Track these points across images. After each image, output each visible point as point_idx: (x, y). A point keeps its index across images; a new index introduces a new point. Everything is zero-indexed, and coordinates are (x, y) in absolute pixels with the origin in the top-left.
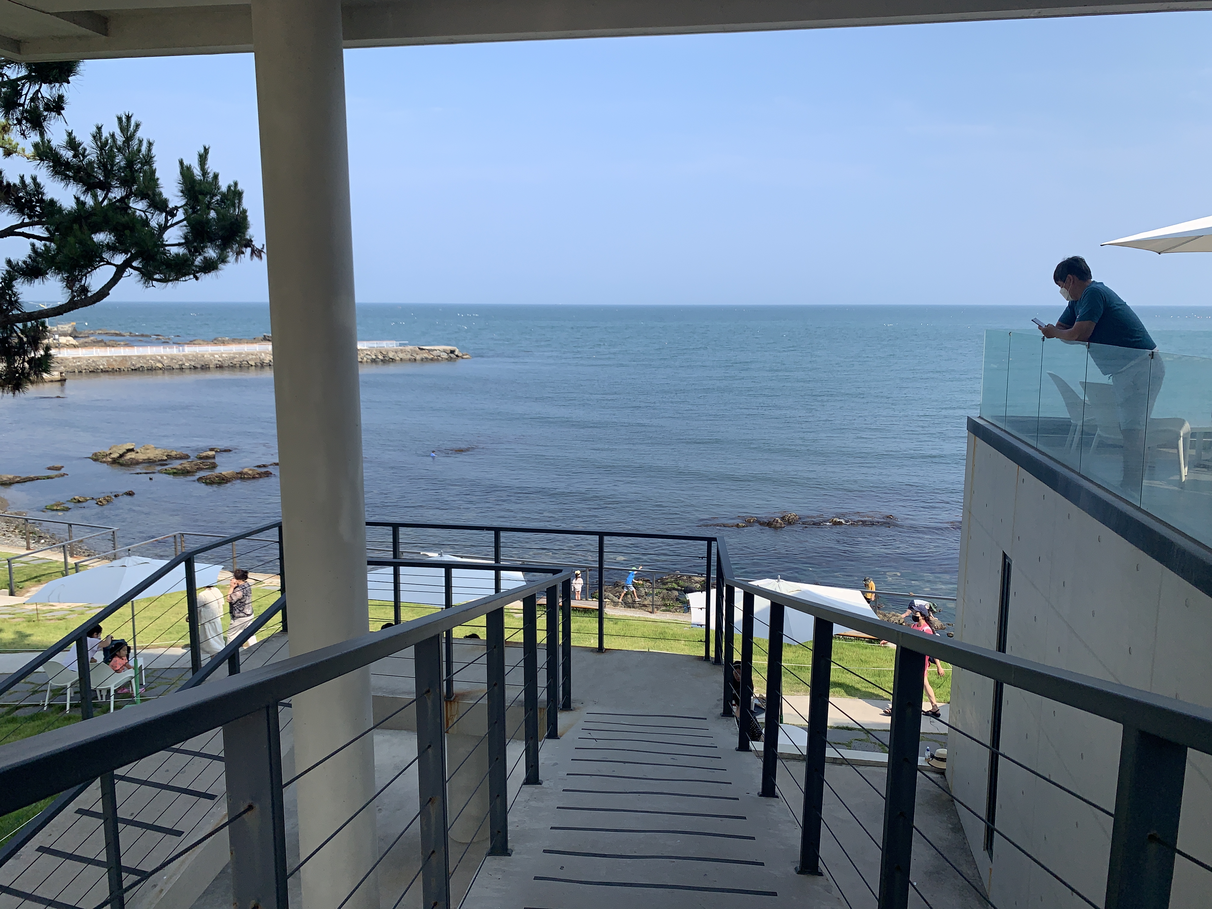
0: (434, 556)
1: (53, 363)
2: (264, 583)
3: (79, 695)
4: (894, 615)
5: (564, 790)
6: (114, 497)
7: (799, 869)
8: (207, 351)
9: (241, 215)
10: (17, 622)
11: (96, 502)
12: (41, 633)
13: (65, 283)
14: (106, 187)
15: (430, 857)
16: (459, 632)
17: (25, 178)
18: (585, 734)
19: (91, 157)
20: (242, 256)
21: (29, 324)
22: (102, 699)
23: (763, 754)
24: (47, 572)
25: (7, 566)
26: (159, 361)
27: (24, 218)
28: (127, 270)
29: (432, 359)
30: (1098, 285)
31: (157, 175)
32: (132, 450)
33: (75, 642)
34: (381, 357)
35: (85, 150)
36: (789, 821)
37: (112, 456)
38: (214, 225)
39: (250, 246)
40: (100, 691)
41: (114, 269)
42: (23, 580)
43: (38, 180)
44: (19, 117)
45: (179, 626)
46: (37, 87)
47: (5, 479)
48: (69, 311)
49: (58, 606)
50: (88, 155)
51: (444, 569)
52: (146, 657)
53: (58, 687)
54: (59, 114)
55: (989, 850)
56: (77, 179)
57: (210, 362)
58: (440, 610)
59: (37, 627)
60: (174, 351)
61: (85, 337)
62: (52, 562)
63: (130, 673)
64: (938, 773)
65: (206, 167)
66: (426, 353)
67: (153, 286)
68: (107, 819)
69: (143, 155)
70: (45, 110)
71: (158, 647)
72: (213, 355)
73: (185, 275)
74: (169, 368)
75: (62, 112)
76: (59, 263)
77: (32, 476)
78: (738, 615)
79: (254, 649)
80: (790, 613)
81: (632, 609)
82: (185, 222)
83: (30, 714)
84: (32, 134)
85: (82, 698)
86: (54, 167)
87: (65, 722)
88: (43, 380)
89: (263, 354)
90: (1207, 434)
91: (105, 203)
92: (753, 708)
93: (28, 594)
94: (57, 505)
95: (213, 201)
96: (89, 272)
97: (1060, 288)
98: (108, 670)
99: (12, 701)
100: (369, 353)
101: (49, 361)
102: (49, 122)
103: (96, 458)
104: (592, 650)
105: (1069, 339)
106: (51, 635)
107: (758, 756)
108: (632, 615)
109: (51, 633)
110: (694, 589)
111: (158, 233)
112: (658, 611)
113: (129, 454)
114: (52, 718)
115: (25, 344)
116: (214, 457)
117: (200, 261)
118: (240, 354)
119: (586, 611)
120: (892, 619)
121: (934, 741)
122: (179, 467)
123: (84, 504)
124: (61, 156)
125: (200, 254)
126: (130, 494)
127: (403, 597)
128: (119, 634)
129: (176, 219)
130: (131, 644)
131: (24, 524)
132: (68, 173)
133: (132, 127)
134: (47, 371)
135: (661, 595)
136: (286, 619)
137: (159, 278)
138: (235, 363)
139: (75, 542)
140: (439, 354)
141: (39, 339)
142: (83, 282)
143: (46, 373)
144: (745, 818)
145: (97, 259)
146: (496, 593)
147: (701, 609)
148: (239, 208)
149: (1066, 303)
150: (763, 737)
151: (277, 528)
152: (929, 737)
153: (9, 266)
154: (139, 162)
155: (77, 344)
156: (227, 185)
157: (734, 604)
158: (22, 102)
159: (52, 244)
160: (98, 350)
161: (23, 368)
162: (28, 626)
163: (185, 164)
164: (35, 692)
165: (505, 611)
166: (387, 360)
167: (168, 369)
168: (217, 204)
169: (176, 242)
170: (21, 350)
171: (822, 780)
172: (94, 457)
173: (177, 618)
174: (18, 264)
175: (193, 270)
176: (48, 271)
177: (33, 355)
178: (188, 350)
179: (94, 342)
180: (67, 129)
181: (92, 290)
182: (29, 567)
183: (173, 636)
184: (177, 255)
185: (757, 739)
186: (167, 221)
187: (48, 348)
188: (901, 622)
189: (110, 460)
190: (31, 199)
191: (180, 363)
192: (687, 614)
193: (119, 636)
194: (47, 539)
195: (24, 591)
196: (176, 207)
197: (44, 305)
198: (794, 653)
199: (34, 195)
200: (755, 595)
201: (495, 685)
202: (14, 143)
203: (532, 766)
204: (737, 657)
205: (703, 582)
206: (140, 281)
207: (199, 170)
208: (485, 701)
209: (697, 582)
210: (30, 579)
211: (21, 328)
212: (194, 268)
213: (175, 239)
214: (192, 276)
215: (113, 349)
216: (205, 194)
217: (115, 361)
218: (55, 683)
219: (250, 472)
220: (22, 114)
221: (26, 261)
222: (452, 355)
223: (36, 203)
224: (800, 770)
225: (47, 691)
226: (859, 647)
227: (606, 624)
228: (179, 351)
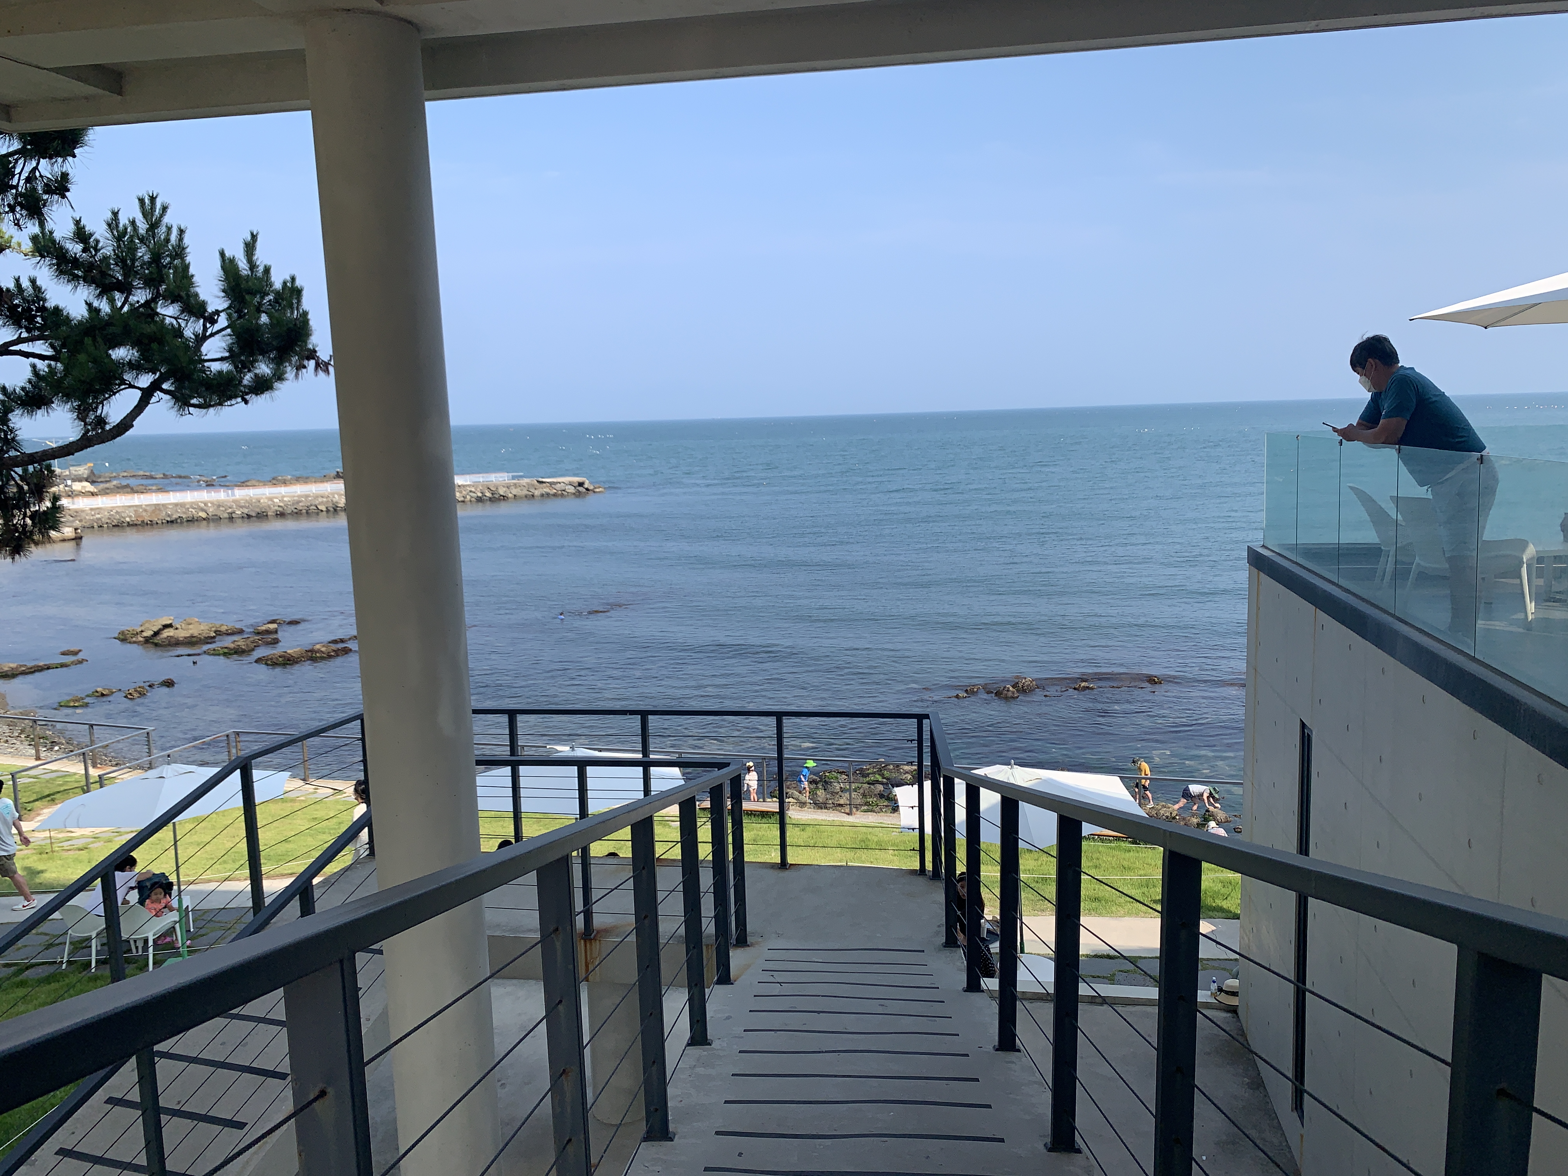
0: (564, 750)
1: (61, 517)
2: (345, 793)
3: (106, 948)
4: (1164, 806)
5: (740, 1052)
6: (148, 688)
7: (1049, 1145)
8: (263, 494)
9: (301, 319)
10: (26, 855)
11: (124, 695)
12: (57, 868)
13: (76, 414)
14: (126, 288)
15: (564, 1149)
16: (598, 849)
17: (21, 280)
18: (766, 977)
19: (105, 251)
20: (304, 370)
21: (31, 468)
22: (137, 952)
23: (997, 995)
24: (62, 789)
25: (11, 783)
26: (203, 510)
27: (21, 332)
28: (155, 394)
29: (555, 495)
30: (1408, 372)
31: (192, 271)
32: (170, 626)
33: (100, 879)
34: (488, 494)
35: (97, 241)
36: (1035, 1083)
37: (145, 634)
38: (267, 333)
39: (313, 358)
40: (135, 941)
41: (138, 394)
42: (32, 799)
43: (38, 283)
44: (12, 203)
45: (236, 852)
46: (34, 164)
47: (6, 669)
48: (82, 450)
49: (78, 832)
50: (102, 248)
51: (576, 768)
52: (194, 894)
53: (79, 939)
54: (64, 197)
55: (1299, 1110)
56: (89, 280)
57: (268, 509)
58: (574, 821)
59: (51, 861)
60: (220, 495)
61: (107, 482)
62: (69, 775)
63: (174, 916)
64: (1228, 1011)
65: (255, 258)
66: (547, 486)
67: (189, 413)
68: (147, 1109)
69: (173, 246)
70: (46, 192)
71: (209, 881)
72: (271, 499)
73: (230, 398)
74: (216, 517)
75: (67, 194)
76: (67, 388)
77: (41, 664)
78: (961, 815)
79: (333, 881)
80: (1026, 810)
81: (823, 810)
82: (229, 331)
83: (43, 975)
84: (29, 224)
85: (111, 953)
86: (58, 265)
87: (91, 984)
88: (50, 540)
89: (336, 496)
90: (1557, 558)
91: (126, 309)
92: (984, 935)
93: (39, 818)
94: (74, 701)
95: (265, 301)
96: (107, 399)
97: (1359, 376)
98: (145, 913)
99: (19, 958)
100: (473, 490)
101: (58, 515)
102: (50, 208)
103: (123, 638)
104: (773, 866)
105: (1372, 442)
106: (70, 870)
107: (992, 998)
108: (824, 818)
109: (69, 867)
110: (902, 782)
111: (194, 345)
112: (858, 812)
113: (165, 631)
114: (73, 979)
115: (26, 493)
116: (276, 632)
117: (250, 379)
118: (307, 496)
119: (764, 815)
120: (1162, 812)
121: (1222, 969)
122: (232, 646)
123: (109, 698)
124: (67, 250)
125: (249, 371)
126: (169, 684)
127: (525, 806)
128: (158, 866)
129: (217, 327)
130: (173, 878)
131: (31, 727)
132: (76, 272)
133: (157, 211)
134: (55, 528)
135: (861, 791)
136: (373, 841)
137: (198, 403)
138: (301, 508)
139: (99, 747)
140: (563, 488)
141: (44, 486)
142: (99, 412)
143: (54, 530)
144: (977, 1080)
145: (117, 382)
146: (645, 796)
147: (912, 807)
148: (298, 309)
149: (1368, 396)
150: (998, 973)
151: (359, 721)
152: (1215, 964)
153: (3, 395)
154: (167, 255)
155: (96, 491)
156: (281, 281)
157: (954, 800)
158: (15, 183)
159: (59, 365)
160: (123, 497)
161: (25, 525)
162: (40, 860)
163: (227, 255)
164: (49, 946)
165: (655, 818)
166: (497, 499)
167: (213, 520)
168: (270, 305)
169: (218, 356)
170: (21, 502)
171: (1075, 1028)
172: (121, 637)
173: (233, 843)
174: (14, 390)
175: (241, 391)
176: (53, 399)
177: (37, 508)
178: (240, 493)
179: (118, 488)
180: (74, 216)
181: (110, 421)
182: (39, 782)
183: (228, 866)
184: (220, 373)
185: (991, 975)
186: (205, 329)
187: (56, 498)
188: (1174, 815)
189: (142, 639)
190: (29, 307)
191: (230, 510)
192: (896, 814)
193: (158, 868)
194: (63, 744)
195: (32, 814)
196: (217, 310)
197: (52, 442)
198: (1035, 860)
199: (34, 302)
200: (981, 788)
201: (646, 917)
202: (6, 237)
203: (698, 1021)
204: (961, 868)
205: (914, 772)
206: (173, 407)
207: (245, 262)
208: (633, 938)
209: (907, 773)
210: (41, 798)
211: (21, 473)
212: (242, 388)
213: (217, 352)
214: (239, 400)
215: (142, 496)
216: (253, 293)
217: (145, 510)
218: (76, 933)
219: (323, 649)
220: (15, 198)
221: (25, 388)
222: (581, 489)
223: (36, 312)
224: (1046, 1013)
225: (65, 943)
226: (1120, 850)
227: (790, 832)
228: (228, 495)
